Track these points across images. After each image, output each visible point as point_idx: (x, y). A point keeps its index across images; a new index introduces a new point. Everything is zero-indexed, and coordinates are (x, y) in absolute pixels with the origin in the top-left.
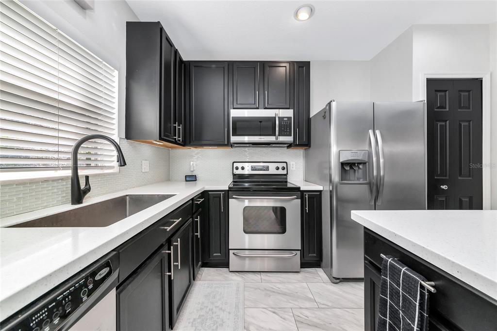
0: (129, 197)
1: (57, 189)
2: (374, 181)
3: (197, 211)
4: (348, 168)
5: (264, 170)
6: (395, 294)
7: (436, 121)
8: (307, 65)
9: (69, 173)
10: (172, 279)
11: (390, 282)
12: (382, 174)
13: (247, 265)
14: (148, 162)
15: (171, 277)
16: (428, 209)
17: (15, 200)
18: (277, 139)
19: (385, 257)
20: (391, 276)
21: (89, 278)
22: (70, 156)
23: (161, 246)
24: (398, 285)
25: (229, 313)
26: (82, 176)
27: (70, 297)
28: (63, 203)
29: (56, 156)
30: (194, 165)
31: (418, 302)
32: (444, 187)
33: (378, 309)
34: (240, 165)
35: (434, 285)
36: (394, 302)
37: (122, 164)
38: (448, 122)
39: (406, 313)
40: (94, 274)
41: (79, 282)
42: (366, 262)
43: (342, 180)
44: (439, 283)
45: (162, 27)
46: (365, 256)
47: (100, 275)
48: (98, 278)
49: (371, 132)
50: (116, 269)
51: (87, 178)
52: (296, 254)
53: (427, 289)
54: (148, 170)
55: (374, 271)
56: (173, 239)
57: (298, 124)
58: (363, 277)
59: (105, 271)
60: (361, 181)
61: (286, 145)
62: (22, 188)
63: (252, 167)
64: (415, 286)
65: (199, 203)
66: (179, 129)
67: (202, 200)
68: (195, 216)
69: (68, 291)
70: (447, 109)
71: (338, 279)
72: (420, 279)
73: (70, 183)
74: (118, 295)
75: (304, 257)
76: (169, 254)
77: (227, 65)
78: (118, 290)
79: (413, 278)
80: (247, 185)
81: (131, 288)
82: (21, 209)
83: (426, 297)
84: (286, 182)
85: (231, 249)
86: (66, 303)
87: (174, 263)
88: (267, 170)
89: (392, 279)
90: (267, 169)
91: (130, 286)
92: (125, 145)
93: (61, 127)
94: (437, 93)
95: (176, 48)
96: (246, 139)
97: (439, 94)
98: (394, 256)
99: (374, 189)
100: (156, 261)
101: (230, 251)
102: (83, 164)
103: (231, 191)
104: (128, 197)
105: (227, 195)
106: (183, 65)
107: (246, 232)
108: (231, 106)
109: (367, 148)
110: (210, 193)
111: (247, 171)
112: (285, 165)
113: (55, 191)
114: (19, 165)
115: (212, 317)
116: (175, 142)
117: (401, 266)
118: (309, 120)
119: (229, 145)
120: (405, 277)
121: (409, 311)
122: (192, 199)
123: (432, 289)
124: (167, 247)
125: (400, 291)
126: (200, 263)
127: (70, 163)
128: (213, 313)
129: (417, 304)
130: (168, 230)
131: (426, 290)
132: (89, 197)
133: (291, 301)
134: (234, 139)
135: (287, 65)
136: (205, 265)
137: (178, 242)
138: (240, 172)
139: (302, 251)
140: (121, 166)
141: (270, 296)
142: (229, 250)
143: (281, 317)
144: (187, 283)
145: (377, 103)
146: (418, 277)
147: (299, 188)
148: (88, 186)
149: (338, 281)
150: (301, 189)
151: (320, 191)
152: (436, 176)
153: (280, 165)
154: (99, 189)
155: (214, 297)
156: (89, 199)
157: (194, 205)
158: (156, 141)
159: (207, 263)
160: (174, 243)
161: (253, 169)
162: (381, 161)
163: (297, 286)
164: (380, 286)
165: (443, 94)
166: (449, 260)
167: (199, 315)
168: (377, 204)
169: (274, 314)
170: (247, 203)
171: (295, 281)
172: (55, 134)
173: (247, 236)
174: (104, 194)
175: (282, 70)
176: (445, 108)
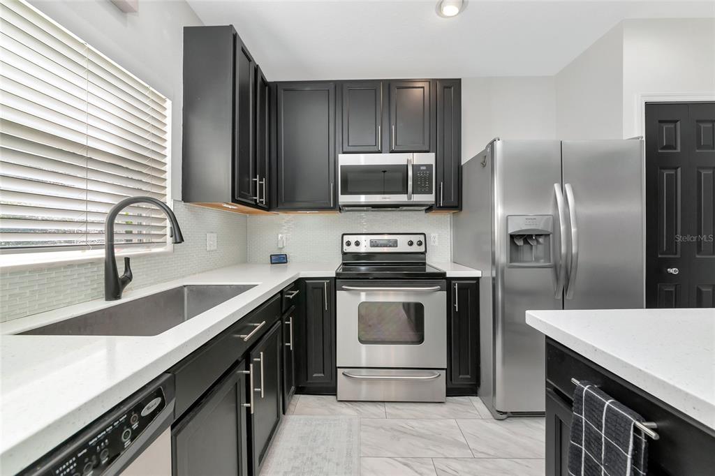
0: (188, 289)
1: (85, 277)
2: (562, 262)
3: (289, 308)
4: (520, 243)
5: (390, 246)
6: (593, 441)
7: (661, 168)
8: (456, 84)
9: (101, 254)
10: (252, 413)
11: (586, 422)
12: (574, 250)
13: (364, 392)
14: (215, 235)
15: (250, 411)
16: (647, 308)
17: (28, 295)
18: (410, 198)
19: (578, 382)
20: (587, 413)
21: (133, 413)
22: (103, 228)
23: (236, 363)
24: (600, 427)
25: (338, 464)
26: (120, 257)
27: (106, 441)
28: (94, 298)
29: (83, 229)
30: (284, 239)
31: (630, 453)
32: (673, 271)
33: (567, 462)
34: (353, 239)
35: (656, 427)
36: (592, 453)
37: (178, 241)
38: (679, 169)
39: (610, 470)
40: (139, 407)
41: (118, 420)
42: (549, 389)
43: (511, 262)
44: (663, 424)
45: (236, 34)
46: (548, 380)
47: (148, 408)
48: (145, 412)
49: (557, 187)
50: (171, 399)
51: (127, 260)
52: (440, 375)
53: (645, 435)
54: (215, 248)
55: (562, 405)
56: (253, 353)
57: (441, 176)
58: (544, 410)
59: (156, 402)
60: (542, 263)
61: (425, 208)
62: (36, 276)
63: (371, 241)
64: (625, 429)
65: (291, 297)
66: (261, 185)
67: (296, 292)
68: (285, 317)
69: (105, 432)
70: (679, 150)
71: (505, 413)
72: (634, 418)
73: (104, 268)
74: (173, 437)
75: (451, 380)
76: (248, 376)
77: (333, 86)
78: (174, 430)
79: (623, 417)
80: (363, 269)
81: (192, 426)
82: (36, 307)
83: (643, 446)
84: (424, 264)
85: (339, 367)
86: (101, 450)
87: (254, 388)
88: (394, 246)
89: (590, 417)
90: (395, 244)
91: (191, 423)
92: (182, 210)
93: (91, 187)
94: (662, 124)
95: (257, 63)
96: (363, 199)
97: (665, 126)
98: (592, 383)
99: (562, 274)
100: (228, 386)
101: (338, 369)
102: (121, 240)
103: (339, 278)
104: (186, 289)
105: (333, 284)
106: (267, 88)
107: (362, 341)
108: (339, 148)
109: (551, 212)
110: (307, 281)
111: (365, 247)
112: (421, 238)
113: (83, 280)
114: (33, 243)
115: (312, 470)
116: (256, 206)
117: (603, 397)
118: (459, 169)
119: (337, 208)
120: (611, 415)
121: (616, 467)
122: (281, 292)
123: (653, 435)
124: (244, 365)
125: (601, 436)
126: (293, 388)
127: (103, 239)
128: (312, 464)
129: (629, 456)
130: (246, 339)
131: (643, 434)
132: (131, 289)
133: (431, 447)
134: (344, 199)
135: (426, 85)
136: (300, 391)
137: (260, 358)
138: (352, 249)
139: (449, 371)
140: (176, 243)
141: (399, 439)
142: (336, 368)
143: (416, 472)
144: (275, 418)
145: (566, 141)
146: (630, 414)
147: (444, 274)
148: (129, 273)
149: (504, 416)
150: (448, 276)
151: (477, 279)
152: (661, 254)
153: (415, 239)
154: (145, 276)
155: (315, 441)
156: (130, 291)
157: (284, 301)
158: (227, 204)
159: (303, 388)
160: (255, 359)
161: (373, 244)
162: (573, 230)
163: (440, 423)
164: (571, 429)
165: (672, 126)
166: (680, 390)
167: (293, 467)
168: (567, 297)
169: (405, 467)
170: (363, 297)
171: (439, 417)
172: (83, 196)
173: (364, 347)
174: (151, 284)
175: (418, 93)
176: (675, 149)
